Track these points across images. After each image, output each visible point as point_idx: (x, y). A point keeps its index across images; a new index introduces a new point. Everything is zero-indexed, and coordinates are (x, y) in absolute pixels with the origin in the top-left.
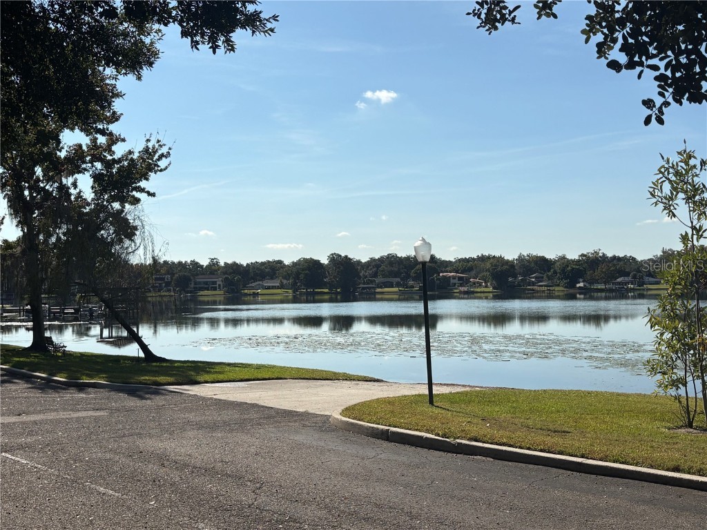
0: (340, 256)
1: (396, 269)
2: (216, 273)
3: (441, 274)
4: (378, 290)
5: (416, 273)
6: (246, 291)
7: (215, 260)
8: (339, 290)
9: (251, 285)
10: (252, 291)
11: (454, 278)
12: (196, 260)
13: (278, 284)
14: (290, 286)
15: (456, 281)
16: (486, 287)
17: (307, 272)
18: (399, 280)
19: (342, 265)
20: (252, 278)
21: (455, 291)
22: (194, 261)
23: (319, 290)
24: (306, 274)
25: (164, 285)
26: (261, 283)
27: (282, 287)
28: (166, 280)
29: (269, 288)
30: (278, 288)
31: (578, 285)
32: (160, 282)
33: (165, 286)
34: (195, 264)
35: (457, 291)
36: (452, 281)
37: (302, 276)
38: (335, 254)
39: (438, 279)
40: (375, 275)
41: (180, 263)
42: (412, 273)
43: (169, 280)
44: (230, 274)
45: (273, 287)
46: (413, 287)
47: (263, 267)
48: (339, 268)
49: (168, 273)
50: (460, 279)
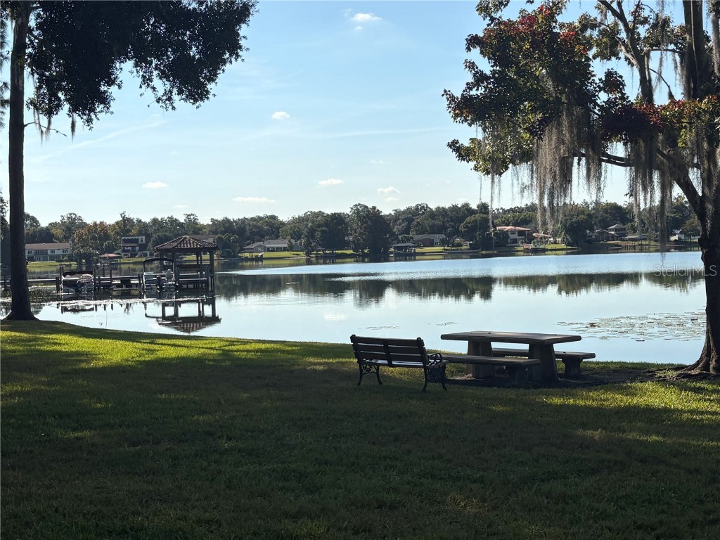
0: (367, 207)
1: (440, 223)
2: (201, 232)
3: (498, 228)
4: (418, 250)
5: (467, 227)
6: (246, 255)
7: (192, 217)
8: (366, 251)
9: (249, 247)
10: (255, 254)
11: (513, 232)
12: (175, 217)
13: (286, 245)
14: (303, 247)
15: (515, 236)
16: (555, 243)
17: (325, 228)
18: (443, 236)
19: (369, 218)
20: (248, 238)
21: (519, 249)
22: (171, 218)
23: (340, 252)
24: (323, 232)
25: (137, 248)
26: (261, 243)
27: (290, 248)
28: (140, 242)
29: (273, 250)
30: (285, 249)
31: (673, 238)
32: (133, 245)
33: (139, 250)
34: (173, 221)
35: (522, 248)
36: (512, 237)
37: (318, 234)
38: (359, 204)
39: (496, 234)
40: (407, 231)
41: (155, 221)
42: (462, 227)
43: (144, 242)
44: (223, 233)
45: (278, 249)
46: (461, 245)
47: (259, 224)
48: (366, 222)
49: (140, 233)
50: (521, 233)
